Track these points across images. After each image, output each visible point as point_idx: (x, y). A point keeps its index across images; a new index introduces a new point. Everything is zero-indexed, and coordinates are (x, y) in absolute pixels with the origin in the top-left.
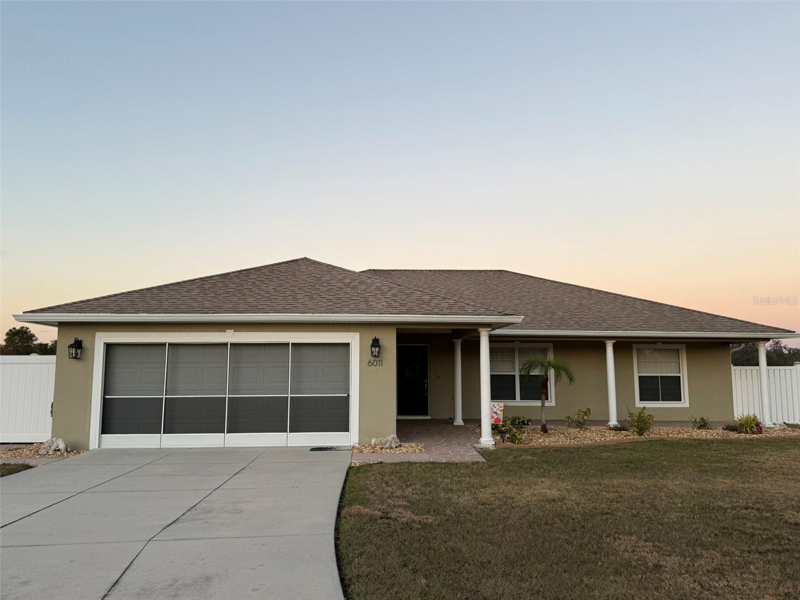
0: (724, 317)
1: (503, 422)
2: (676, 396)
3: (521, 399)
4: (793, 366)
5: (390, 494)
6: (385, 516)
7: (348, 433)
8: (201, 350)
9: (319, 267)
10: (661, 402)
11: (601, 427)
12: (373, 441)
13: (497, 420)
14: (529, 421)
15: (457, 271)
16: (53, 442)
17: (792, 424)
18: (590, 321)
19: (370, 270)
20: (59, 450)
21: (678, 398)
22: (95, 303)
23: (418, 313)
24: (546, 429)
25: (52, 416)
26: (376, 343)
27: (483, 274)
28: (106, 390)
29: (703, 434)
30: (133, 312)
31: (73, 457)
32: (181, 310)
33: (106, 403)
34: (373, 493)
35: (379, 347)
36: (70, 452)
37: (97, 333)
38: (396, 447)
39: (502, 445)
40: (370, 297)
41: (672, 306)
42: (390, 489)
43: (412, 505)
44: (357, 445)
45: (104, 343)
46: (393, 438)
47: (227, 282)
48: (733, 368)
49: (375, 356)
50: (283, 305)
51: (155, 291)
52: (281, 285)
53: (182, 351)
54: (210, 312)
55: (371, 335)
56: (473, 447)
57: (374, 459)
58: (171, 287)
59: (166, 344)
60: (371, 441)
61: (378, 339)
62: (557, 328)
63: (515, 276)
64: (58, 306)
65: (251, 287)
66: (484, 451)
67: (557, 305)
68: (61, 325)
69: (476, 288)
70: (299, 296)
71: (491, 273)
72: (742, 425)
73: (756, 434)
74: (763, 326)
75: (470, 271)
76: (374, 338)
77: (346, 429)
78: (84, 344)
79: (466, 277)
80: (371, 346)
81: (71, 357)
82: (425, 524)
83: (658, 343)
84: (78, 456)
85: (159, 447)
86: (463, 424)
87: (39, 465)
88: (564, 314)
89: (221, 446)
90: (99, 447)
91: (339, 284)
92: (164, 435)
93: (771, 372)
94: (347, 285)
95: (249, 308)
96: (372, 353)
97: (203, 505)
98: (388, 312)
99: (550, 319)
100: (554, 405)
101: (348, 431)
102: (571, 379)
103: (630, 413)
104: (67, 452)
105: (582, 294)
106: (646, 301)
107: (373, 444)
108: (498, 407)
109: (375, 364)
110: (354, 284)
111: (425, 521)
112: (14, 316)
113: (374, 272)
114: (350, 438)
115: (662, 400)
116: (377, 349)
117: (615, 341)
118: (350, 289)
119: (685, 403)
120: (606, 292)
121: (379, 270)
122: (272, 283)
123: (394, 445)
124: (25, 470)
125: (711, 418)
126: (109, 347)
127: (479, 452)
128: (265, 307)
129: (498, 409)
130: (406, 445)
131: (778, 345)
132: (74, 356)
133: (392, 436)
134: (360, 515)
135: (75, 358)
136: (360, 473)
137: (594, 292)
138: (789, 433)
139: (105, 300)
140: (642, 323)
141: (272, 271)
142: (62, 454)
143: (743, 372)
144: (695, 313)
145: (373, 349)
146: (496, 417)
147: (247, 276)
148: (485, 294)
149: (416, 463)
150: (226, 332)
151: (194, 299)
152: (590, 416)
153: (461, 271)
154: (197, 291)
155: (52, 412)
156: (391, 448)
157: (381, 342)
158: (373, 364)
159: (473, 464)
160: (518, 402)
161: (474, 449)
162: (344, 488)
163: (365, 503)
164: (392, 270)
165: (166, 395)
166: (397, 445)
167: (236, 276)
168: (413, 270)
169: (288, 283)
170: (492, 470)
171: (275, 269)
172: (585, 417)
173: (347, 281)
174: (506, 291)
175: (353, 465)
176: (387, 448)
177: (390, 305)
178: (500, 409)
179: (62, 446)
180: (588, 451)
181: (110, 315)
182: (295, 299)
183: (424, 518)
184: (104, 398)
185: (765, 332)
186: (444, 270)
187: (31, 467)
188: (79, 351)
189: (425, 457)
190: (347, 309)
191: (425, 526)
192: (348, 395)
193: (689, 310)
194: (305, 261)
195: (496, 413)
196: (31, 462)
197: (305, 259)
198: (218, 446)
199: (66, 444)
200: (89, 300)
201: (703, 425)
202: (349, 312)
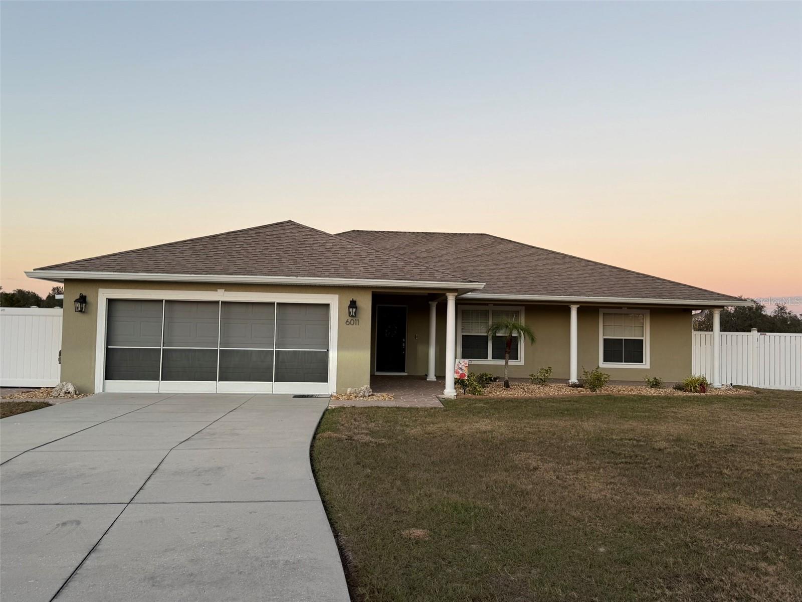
0: (685, 285)
1: (468, 377)
2: (638, 357)
3: (492, 359)
4: (750, 332)
5: (356, 426)
6: (350, 438)
7: (327, 383)
8: (194, 308)
9: (303, 230)
10: (623, 363)
11: (561, 385)
12: (349, 390)
13: (463, 375)
14: (498, 378)
15: (439, 233)
16: (63, 385)
17: (745, 386)
18: (557, 286)
19: (354, 231)
20: (69, 393)
21: (641, 360)
22: (97, 262)
23: (391, 278)
24: (508, 384)
25: (60, 363)
26: (353, 304)
27: (465, 237)
28: (109, 341)
29: (653, 392)
30: (133, 271)
31: (82, 400)
32: (177, 270)
33: (109, 353)
34: (343, 425)
35: (356, 308)
36: (78, 395)
37: (100, 290)
38: (369, 396)
39: (463, 396)
40: (350, 263)
41: (639, 274)
42: (357, 423)
43: (372, 433)
44: (335, 394)
45: (107, 299)
46: (367, 388)
47: (216, 244)
48: (694, 333)
49: (352, 316)
50: (269, 268)
51: (151, 251)
52: (267, 249)
53: (177, 307)
54: (204, 273)
55: (349, 297)
56: (437, 398)
57: (347, 404)
58: (165, 248)
59: (163, 301)
60: (347, 391)
61: (355, 301)
62: (525, 293)
63: (496, 240)
64: (64, 264)
65: (239, 249)
66: (445, 400)
67: (530, 271)
68: (67, 281)
69: (456, 251)
70: (284, 260)
71: (473, 237)
72: (687, 385)
73: (699, 392)
74: (718, 294)
75: (452, 234)
76: (352, 300)
77: (325, 379)
78: (88, 299)
79: (447, 241)
80: (349, 307)
81: (77, 311)
82: (379, 444)
83: (623, 308)
84: (86, 398)
85: (157, 392)
86: (436, 380)
87: (57, 404)
88: (535, 279)
89: (213, 392)
90: (103, 391)
91: (321, 249)
92: (162, 381)
93: (724, 338)
94: (328, 250)
95: (239, 271)
96: (350, 313)
97: (207, 430)
98: (364, 277)
99: (521, 283)
100: (523, 364)
101: (327, 382)
102: (533, 340)
103: (585, 372)
104: (76, 394)
105: (556, 260)
106: (615, 268)
107: (348, 393)
108: (463, 364)
109: (352, 322)
110: (335, 249)
111: (380, 442)
112: (25, 273)
113: (357, 233)
114: (329, 388)
115: (624, 362)
116: (354, 310)
117: (579, 306)
118: (330, 254)
119: (646, 364)
120: (579, 258)
121: (363, 231)
122: (259, 246)
123: (367, 394)
124: (46, 407)
125: (664, 378)
126: (111, 302)
127: (440, 401)
128: (253, 269)
129: (464, 365)
130: (378, 394)
131: (783, 311)
132: (79, 309)
133: (365, 386)
134: (330, 437)
135: (81, 311)
136: (334, 412)
137: (568, 258)
138: (734, 393)
139: (106, 259)
140: (605, 289)
141: (258, 233)
142: (72, 396)
143: (703, 337)
144: (658, 281)
145: (351, 310)
146: (461, 372)
147: (235, 238)
148: (464, 258)
149: (383, 407)
150: (217, 291)
151: (188, 261)
152: (551, 374)
153: (444, 233)
154: (190, 252)
155: (60, 359)
156: (364, 396)
157: (358, 304)
158: (350, 323)
159: (432, 408)
160: (490, 361)
161: (437, 399)
162: (320, 422)
163: (336, 430)
164: (376, 232)
165: (163, 346)
166: (370, 394)
167: (225, 238)
168: (397, 232)
169: (273, 246)
170: (446, 413)
171: (261, 231)
172: (546, 375)
173: (328, 246)
174: (485, 256)
175: (330, 408)
176: (361, 397)
177: (367, 271)
178: (465, 365)
179: (71, 389)
180: (536, 402)
181: (112, 273)
182: (280, 262)
183: (379, 441)
184: (107, 348)
185: (719, 300)
186: (427, 233)
187: (51, 405)
188: (84, 305)
189: (393, 404)
190: (327, 274)
191: (378, 445)
192: (328, 350)
193: (653, 277)
194: (289, 224)
195: (461, 369)
196: (51, 402)
197: (290, 222)
198: (211, 392)
199: (75, 388)
200: (91, 259)
201: (656, 384)
202: (328, 276)
